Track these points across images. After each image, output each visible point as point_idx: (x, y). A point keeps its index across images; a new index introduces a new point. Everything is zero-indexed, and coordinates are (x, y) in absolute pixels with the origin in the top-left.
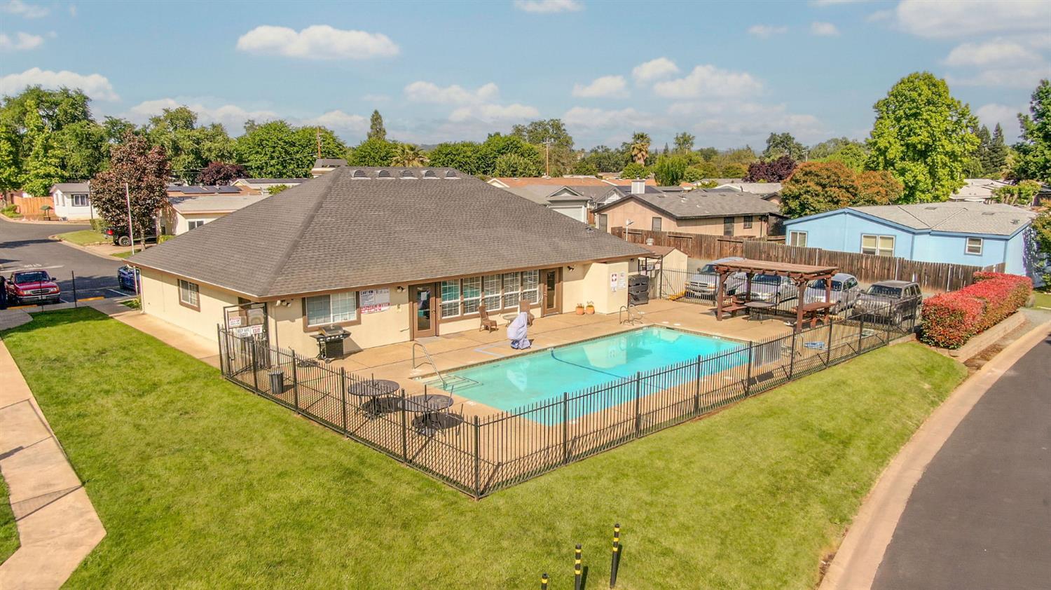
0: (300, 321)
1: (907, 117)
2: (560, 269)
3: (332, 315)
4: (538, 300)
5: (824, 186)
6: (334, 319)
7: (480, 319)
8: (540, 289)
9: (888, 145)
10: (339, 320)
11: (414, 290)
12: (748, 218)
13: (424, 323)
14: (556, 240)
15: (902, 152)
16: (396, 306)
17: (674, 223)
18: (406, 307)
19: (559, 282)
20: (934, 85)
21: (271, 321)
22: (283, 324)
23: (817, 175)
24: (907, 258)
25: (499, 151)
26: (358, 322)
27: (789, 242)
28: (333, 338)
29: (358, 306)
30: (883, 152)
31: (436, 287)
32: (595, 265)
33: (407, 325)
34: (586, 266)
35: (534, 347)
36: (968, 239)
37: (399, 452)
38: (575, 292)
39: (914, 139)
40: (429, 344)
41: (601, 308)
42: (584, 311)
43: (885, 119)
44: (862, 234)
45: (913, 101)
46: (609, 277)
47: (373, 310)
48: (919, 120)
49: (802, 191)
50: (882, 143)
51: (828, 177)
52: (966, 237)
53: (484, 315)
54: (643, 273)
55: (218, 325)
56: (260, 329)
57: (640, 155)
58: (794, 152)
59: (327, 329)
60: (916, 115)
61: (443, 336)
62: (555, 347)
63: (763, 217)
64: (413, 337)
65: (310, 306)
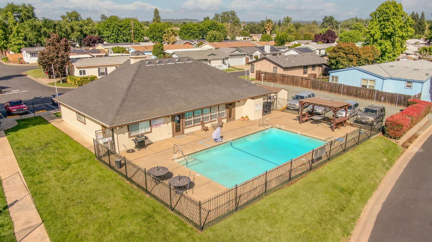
0: (127, 134)
1: (384, 21)
2: (234, 103)
3: (140, 130)
4: (225, 116)
5: (346, 54)
6: (141, 131)
7: (201, 125)
8: (226, 111)
9: (375, 33)
10: (143, 132)
11: (173, 117)
12: (314, 66)
13: (178, 130)
14: (233, 89)
15: (381, 36)
16: (166, 124)
17: (282, 70)
18: (170, 124)
19: (234, 107)
20: (396, 6)
21: (115, 135)
22: (121, 136)
23: (344, 49)
24: (380, 90)
25: (208, 28)
26: (151, 132)
27: (330, 81)
28: (141, 140)
29: (151, 125)
30: (372, 36)
31: (181, 116)
32: (249, 100)
33: (171, 131)
34: (245, 101)
35: (224, 141)
36: (406, 82)
37: (169, 204)
38: (240, 111)
39: (386, 30)
40: (180, 139)
41: (252, 118)
42: (245, 119)
43: (374, 21)
44: (362, 78)
45: (387, 14)
46: (255, 105)
47: (157, 126)
48: (389, 22)
49: (337, 56)
50: (372, 32)
51: (349, 50)
52: (406, 81)
53: (203, 124)
54: (269, 101)
55: (93, 138)
56: (111, 138)
57: (268, 29)
58: (334, 24)
59: (138, 136)
60: (388, 20)
61: (186, 134)
62: (232, 141)
63: (320, 65)
64: (173, 136)
65: (130, 127)
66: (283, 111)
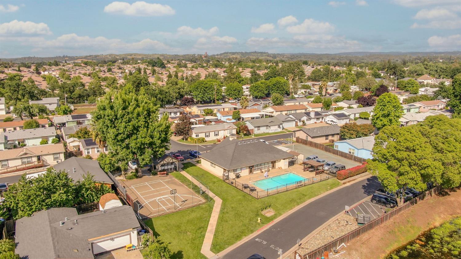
0: (233, 173)
2: (275, 161)
4: (271, 167)
6: (238, 172)
8: (271, 165)
11: (249, 167)
12: (333, 135)
13: (251, 172)
14: (275, 155)
17: (311, 138)
18: (248, 170)
19: (275, 163)
22: (231, 173)
26: (241, 172)
27: (335, 148)
29: (241, 170)
31: (253, 166)
32: (282, 160)
33: (248, 172)
34: (280, 160)
35: (268, 177)
36: (370, 151)
38: (278, 165)
40: (252, 175)
41: (283, 168)
42: (280, 168)
44: (349, 148)
46: (284, 162)
47: (243, 170)
53: (261, 170)
54: (293, 160)
56: (228, 174)
59: (237, 174)
61: (254, 174)
62: (272, 177)
63: (338, 134)
64: (249, 174)
65: (234, 171)
66: (300, 165)
